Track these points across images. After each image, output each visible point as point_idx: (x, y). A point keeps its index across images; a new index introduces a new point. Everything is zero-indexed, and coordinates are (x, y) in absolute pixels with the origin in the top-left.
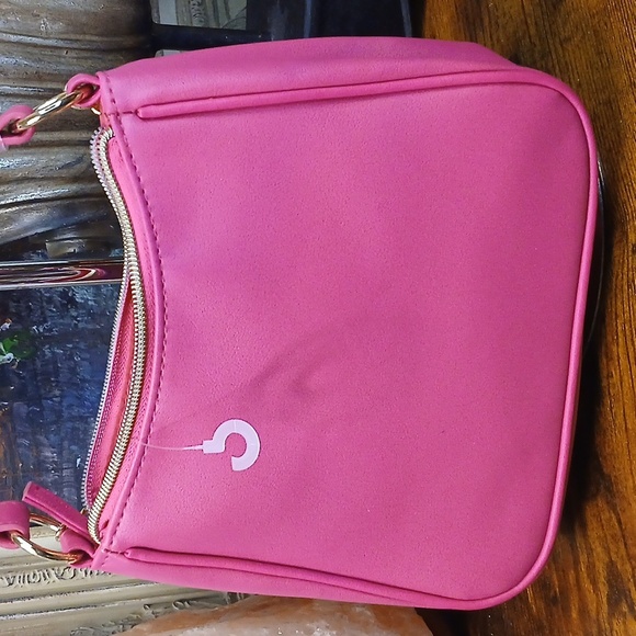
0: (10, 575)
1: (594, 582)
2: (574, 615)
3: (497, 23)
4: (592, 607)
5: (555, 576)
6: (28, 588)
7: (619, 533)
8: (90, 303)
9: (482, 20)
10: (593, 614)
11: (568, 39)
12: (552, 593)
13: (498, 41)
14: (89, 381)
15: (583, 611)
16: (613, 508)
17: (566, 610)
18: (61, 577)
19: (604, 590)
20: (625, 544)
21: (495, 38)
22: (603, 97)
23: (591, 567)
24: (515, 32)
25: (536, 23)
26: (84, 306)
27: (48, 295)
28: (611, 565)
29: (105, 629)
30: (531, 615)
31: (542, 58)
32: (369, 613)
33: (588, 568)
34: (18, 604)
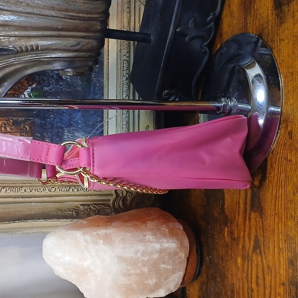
0: (31, 188)
1: (250, 239)
2: (240, 247)
3: (256, 16)
4: (247, 247)
5: (236, 231)
6: (37, 193)
7: (262, 227)
8: (68, 80)
9: (251, 11)
10: (247, 249)
11: (283, 40)
12: (234, 237)
13: (256, 24)
14: (65, 113)
15: (244, 247)
16: (262, 218)
17: (238, 244)
18: (50, 191)
19: (252, 243)
20: (263, 232)
21: (254, 22)
22: (291, 70)
23: (249, 234)
24: (263, 24)
25: (272, 26)
26: (65, 81)
27: (51, 74)
28: (256, 236)
29: (66, 212)
30: (225, 241)
31: (271, 41)
32: (167, 231)
33: (248, 234)
34: (33, 199)
